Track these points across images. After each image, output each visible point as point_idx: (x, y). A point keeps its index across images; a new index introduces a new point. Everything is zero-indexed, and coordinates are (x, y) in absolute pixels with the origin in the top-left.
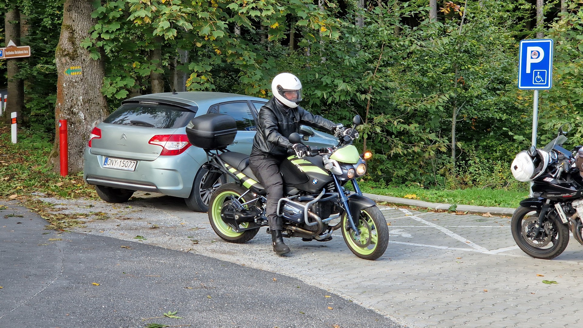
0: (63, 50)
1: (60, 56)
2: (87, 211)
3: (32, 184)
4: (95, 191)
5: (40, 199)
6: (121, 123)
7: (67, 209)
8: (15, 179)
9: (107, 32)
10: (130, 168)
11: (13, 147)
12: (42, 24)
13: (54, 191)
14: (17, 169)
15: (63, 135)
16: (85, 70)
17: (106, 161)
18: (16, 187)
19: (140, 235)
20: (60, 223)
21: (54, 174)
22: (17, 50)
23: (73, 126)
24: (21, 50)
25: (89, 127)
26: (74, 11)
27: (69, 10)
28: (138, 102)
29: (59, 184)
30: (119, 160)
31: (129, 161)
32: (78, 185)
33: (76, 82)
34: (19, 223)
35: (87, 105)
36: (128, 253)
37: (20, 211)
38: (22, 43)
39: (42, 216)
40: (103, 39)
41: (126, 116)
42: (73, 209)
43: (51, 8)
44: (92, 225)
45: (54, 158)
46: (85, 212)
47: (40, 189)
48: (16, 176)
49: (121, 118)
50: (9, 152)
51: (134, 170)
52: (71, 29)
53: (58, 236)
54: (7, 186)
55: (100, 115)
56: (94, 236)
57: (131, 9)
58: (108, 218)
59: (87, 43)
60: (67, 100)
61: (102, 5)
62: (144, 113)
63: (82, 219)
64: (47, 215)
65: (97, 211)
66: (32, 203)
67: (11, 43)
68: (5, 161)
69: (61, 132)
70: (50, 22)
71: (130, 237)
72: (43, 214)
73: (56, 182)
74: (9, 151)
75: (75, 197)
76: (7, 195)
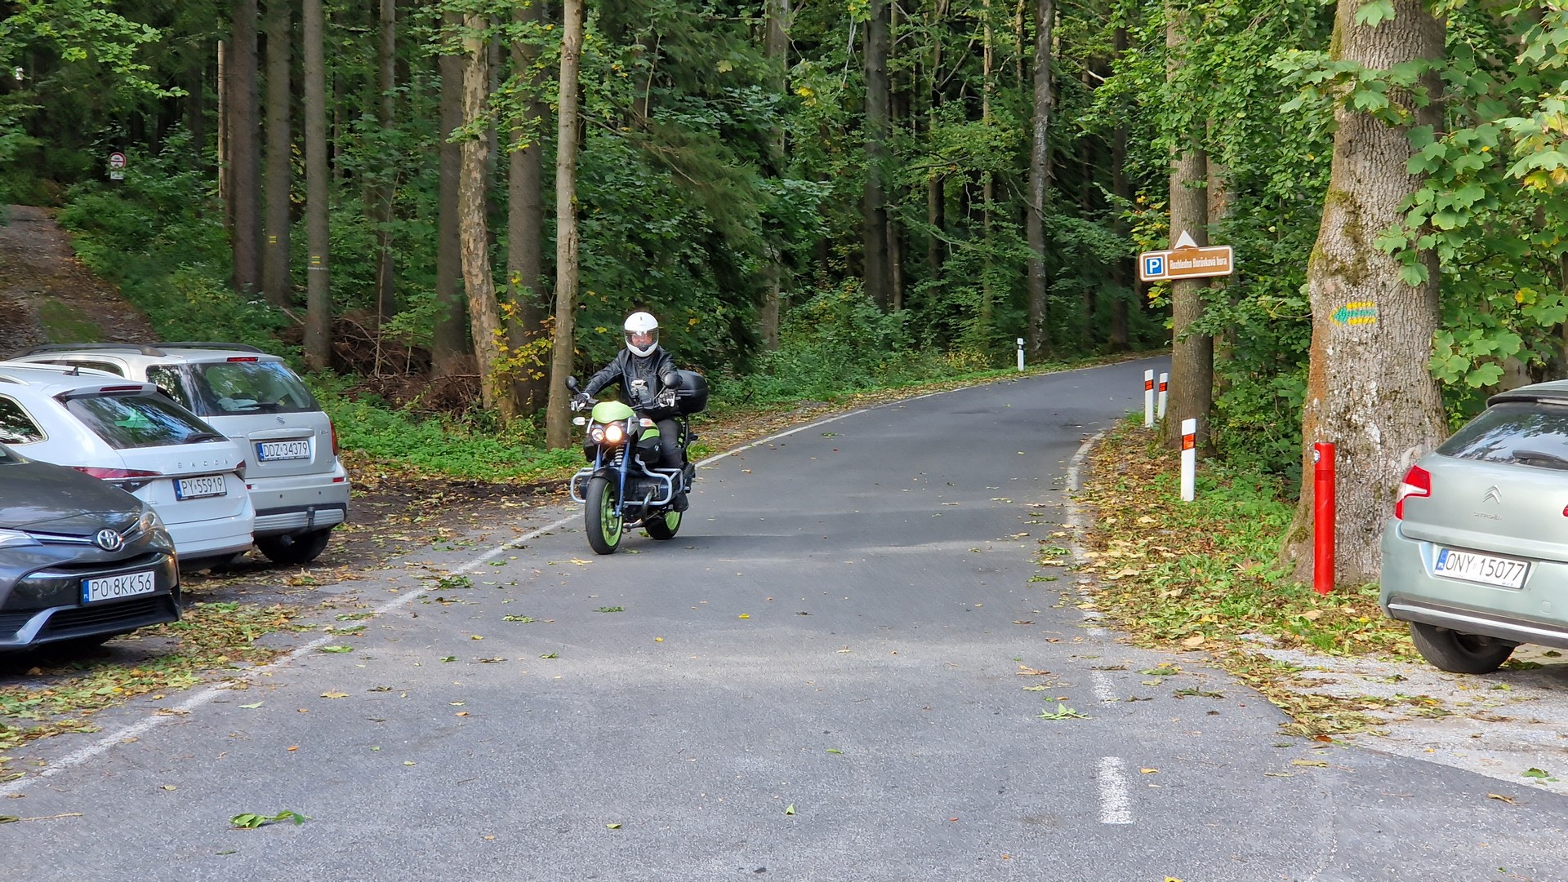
0: (1330, 258)
1: (1319, 274)
2: (1389, 691)
3: (1240, 610)
4: (1409, 639)
5: (1263, 651)
6: (1482, 454)
7: (1334, 682)
8: (1196, 596)
9: (1449, 210)
10: (1508, 582)
11: (1185, 510)
12: (1269, 188)
13: (1298, 633)
14: (1199, 570)
15: (1323, 483)
16: (1387, 311)
17: (1442, 559)
18: (1200, 617)
19: (1541, 767)
20: (1317, 720)
21: (1298, 586)
22: (1199, 256)
23: (1349, 461)
24: (1210, 256)
25: (1392, 463)
26: (1361, 156)
27: (1348, 153)
28: (1533, 400)
29: (1311, 615)
30: (1479, 558)
31: (1507, 561)
32: (1361, 620)
33: (1361, 343)
34: (1212, 713)
35: (1388, 404)
36: (1508, 815)
37: (1214, 681)
38: (1211, 240)
39: (1270, 699)
40: (1438, 229)
41: (1497, 439)
42: (1350, 682)
43: (1294, 145)
44: (1404, 731)
45: (1297, 545)
46: (1384, 695)
47: (1261, 626)
48: (1199, 588)
49: (1482, 443)
50: (1175, 523)
51: (1522, 587)
52: (1353, 203)
53: (1318, 754)
54: (1177, 613)
55: (1423, 433)
56: (1410, 760)
57: (1519, 148)
58: (1447, 713)
59: (1395, 239)
60: (1336, 392)
61: (1438, 139)
62: (1547, 430)
63: (1376, 713)
64: (1283, 695)
65: (1417, 692)
66: (1243, 662)
67: (1185, 240)
68: (1167, 546)
69: (1318, 475)
70: (1290, 184)
71: (1510, 771)
72: (1272, 691)
73: (1303, 608)
74: (1175, 519)
75: (1354, 651)
76: (1179, 637)
